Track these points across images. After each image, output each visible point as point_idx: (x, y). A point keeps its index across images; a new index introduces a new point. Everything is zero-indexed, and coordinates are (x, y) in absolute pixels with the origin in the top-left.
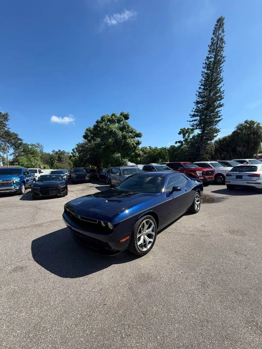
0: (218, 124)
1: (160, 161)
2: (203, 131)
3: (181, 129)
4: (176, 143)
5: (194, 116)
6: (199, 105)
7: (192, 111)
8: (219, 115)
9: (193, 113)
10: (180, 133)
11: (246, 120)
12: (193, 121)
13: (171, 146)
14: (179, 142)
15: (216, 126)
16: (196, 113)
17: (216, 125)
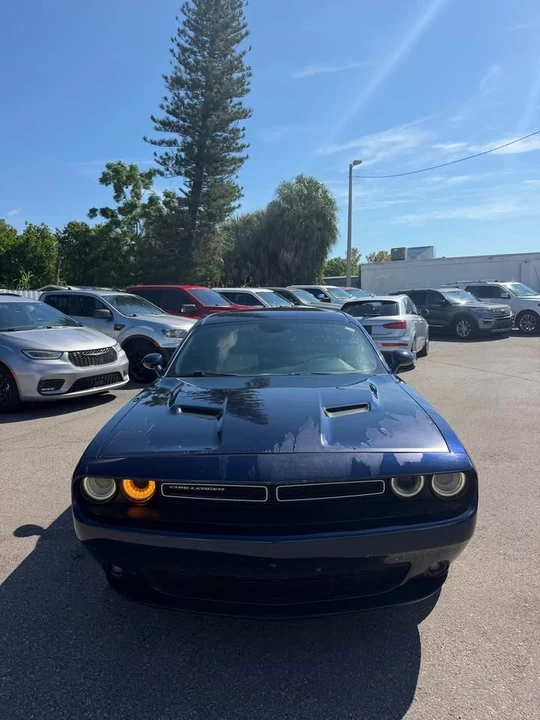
0: (239, 172)
1: (26, 279)
2: (196, 187)
3: (109, 167)
4: (93, 213)
5: (166, 125)
6: (182, 93)
7: (162, 107)
8: (240, 142)
9: (162, 115)
10: (104, 180)
11: (299, 174)
12: (161, 143)
13: (72, 225)
14: (105, 212)
15: (233, 177)
16: (173, 118)
17: (232, 172)
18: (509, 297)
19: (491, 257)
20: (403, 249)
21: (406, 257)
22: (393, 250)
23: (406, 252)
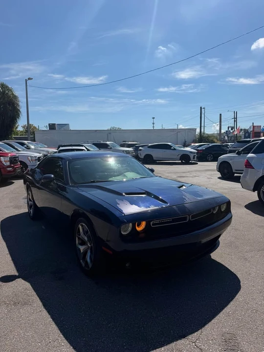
18: (111, 148)
19: (96, 131)
20: (55, 124)
21: (56, 128)
22: (49, 124)
23: (56, 126)
